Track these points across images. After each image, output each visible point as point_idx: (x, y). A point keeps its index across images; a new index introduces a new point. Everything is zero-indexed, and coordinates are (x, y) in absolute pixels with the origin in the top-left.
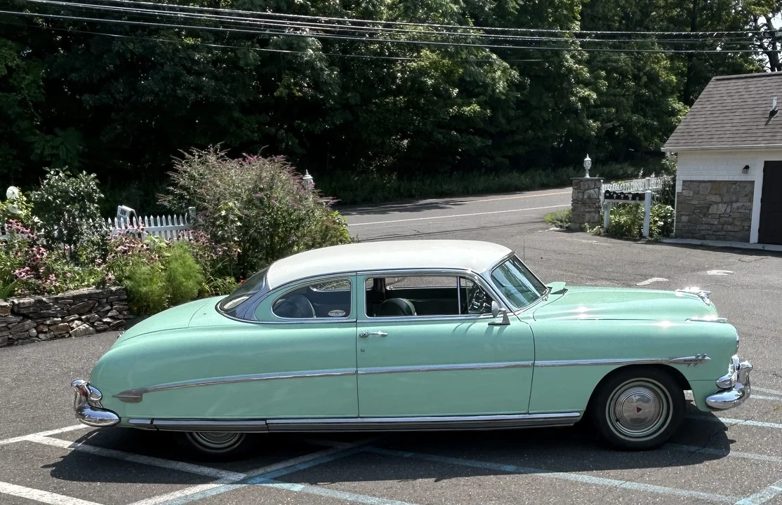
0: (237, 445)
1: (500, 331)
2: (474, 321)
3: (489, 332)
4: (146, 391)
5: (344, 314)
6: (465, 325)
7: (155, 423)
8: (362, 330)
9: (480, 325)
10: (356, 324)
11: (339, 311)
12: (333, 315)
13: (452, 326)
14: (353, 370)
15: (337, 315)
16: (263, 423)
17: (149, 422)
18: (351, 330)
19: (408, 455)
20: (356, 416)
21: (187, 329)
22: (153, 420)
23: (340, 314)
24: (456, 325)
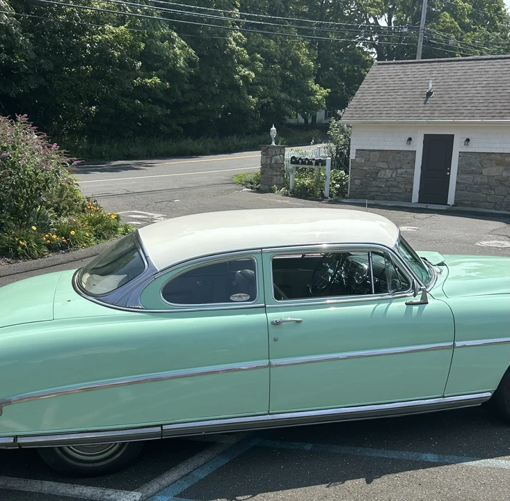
0: (118, 455)
1: (420, 311)
2: (390, 301)
3: (408, 312)
4: (9, 403)
5: (249, 297)
6: (384, 305)
7: (20, 440)
8: (273, 316)
9: (396, 306)
10: (265, 309)
11: (242, 294)
12: (236, 299)
13: (369, 308)
14: (266, 362)
15: (240, 300)
16: (159, 429)
17: (11, 440)
18: (260, 317)
19: (308, 447)
20: (266, 412)
21: (53, 321)
22: (16, 437)
23: (244, 298)
24: (374, 306)
